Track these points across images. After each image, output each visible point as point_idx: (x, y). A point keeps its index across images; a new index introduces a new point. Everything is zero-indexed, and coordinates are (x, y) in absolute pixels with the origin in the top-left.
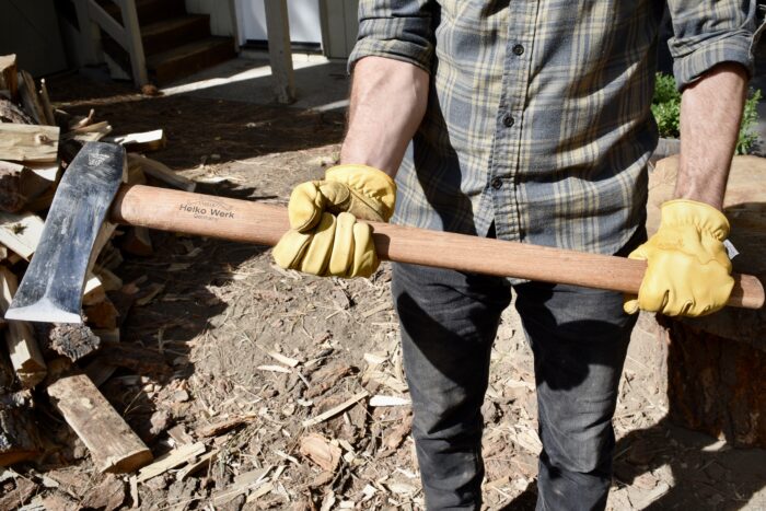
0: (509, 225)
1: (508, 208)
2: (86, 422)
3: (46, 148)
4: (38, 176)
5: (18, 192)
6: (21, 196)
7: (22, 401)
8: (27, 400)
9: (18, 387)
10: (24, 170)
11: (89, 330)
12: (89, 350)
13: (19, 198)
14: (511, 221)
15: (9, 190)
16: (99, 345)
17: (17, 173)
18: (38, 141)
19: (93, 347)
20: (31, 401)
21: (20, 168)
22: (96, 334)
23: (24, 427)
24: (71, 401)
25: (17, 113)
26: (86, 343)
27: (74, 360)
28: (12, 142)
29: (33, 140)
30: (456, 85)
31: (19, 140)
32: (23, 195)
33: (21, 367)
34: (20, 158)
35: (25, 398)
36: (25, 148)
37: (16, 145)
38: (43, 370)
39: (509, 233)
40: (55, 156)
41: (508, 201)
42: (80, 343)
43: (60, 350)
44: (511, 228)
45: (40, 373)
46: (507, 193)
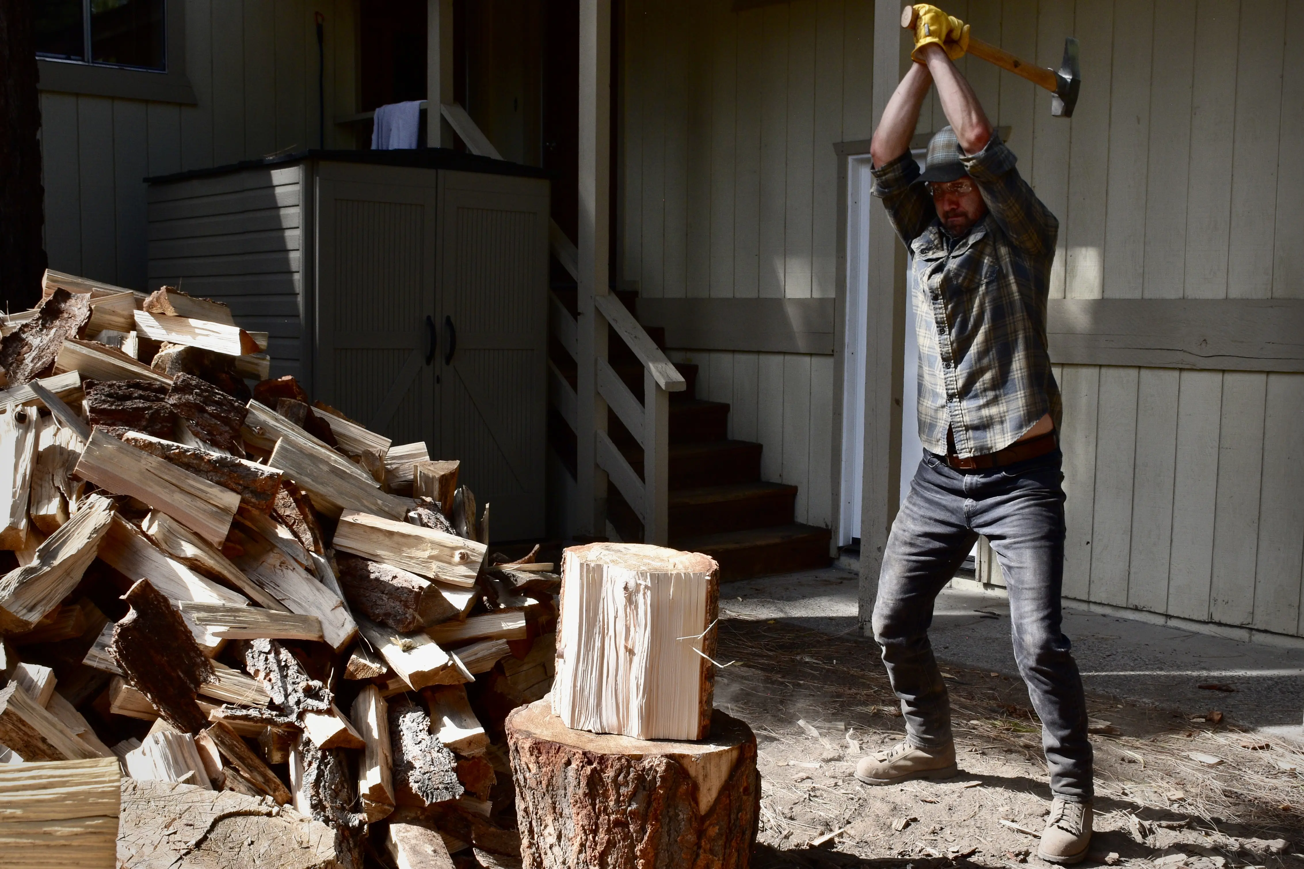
0: (958, 422)
1: (957, 412)
2: (421, 862)
3: (463, 570)
4: (445, 599)
5: (416, 610)
6: (418, 617)
7: (356, 823)
8: (362, 823)
9: (357, 809)
10: (429, 587)
11: (454, 776)
12: (448, 798)
13: (414, 618)
14: (959, 420)
15: (406, 606)
16: (461, 796)
17: (421, 588)
18: (457, 558)
19: (454, 796)
20: (366, 827)
21: (425, 584)
22: (462, 783)
23: (350, 850)
24: (413, 842)
25: (442, 522)
26: (447, 789)
27: (427, 803)
28: (426, 554)
29: (452, 556)
30: (929, 347)
31: (435, 552)
32: (420, 614)
33: (367, 792)
34: (431, 575)
35: (360, 821)
36: (441, 564)
37: (431, 557)
38: (390, 805)
39: (959, 427)
40: (472, 581)
41: (956, 408)
42: (440, 786)
43: (415, 787)
44: (959, 424)
45: (386, 807)
46: (956, 404)
